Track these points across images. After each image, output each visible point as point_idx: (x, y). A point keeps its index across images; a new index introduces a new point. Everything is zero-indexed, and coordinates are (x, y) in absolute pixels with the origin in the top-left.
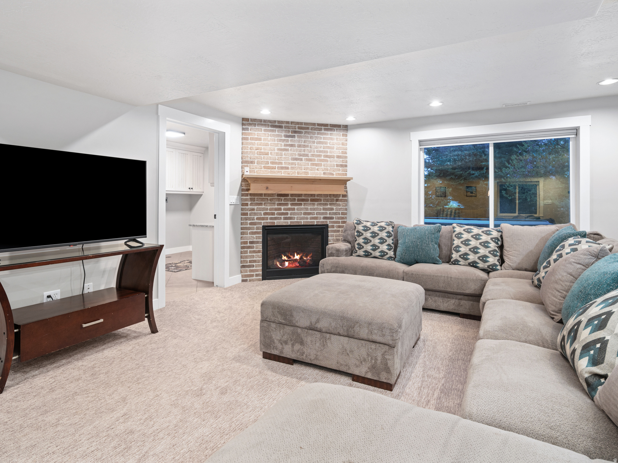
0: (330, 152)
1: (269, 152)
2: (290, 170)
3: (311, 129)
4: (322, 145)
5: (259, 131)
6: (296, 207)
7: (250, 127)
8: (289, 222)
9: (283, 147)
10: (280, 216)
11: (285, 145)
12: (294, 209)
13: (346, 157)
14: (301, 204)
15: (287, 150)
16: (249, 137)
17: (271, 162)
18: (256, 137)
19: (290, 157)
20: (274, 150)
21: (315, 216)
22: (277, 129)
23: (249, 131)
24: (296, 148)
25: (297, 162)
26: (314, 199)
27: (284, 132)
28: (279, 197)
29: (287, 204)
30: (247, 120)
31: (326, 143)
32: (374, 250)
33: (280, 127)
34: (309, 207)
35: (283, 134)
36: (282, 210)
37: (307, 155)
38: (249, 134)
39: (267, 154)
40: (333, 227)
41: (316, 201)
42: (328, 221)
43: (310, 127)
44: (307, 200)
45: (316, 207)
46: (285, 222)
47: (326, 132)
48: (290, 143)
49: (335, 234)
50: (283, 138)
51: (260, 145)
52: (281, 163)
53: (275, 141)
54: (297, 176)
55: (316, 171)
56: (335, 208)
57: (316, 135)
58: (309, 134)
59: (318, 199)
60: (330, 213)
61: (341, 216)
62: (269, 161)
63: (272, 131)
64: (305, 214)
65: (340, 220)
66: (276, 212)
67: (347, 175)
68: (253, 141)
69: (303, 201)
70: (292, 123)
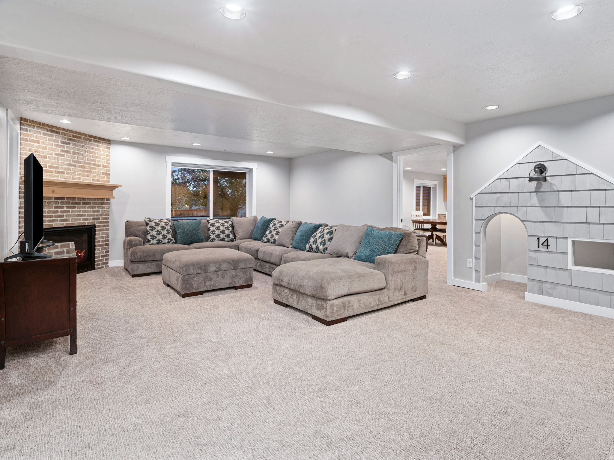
0: (98, 162)
1: (48, 156)
2: (65, 175)
3: (83, 139)
4: (92, 155)
5: (37, 133)
6: (71, 210)
7: (29, 129)
8: (65, 224)
9: (60, 153)
10: (57, 219)
11: (62, 151)
12: (69, 212)
13: (109, 167)
14: (74, 207)
15: (63, 156)
16: (28, 138)
17: (49, 166)
18: (35, 139)
19: (66, 163)
20: (52, 154)
21: (86, 217)
22: (54, 134)
23: (28, 133)
24: (71, 154)
25: (72, 168)
26: (85, 202)
27: (60, 138)
28: (56, 201)
29: (63, 207)
30: (26, 120)
31: (95, 153)
33: (58, 133)
34: (81, 210)
35: (60, 140)
36: (59, 213)
37: (80, 162)
38: (28, 135)
39: (45, 158)
40: (99, 226)
41: (87, 204)
42: (96, 221)
43: (83, 137)
44: (79, 203)
45: (87, 209)
46: (62, 224)
47: (95, 143)
48: (65, 149)
49: (101, 232)
50: (60, 144)
51: (39, 148)
52: (58, 168)
53: (52, 146)
55: (87, 177)
56: (101, 210)
57: (87, 145)
58: (82, 143)
59: (88, 202)
60: (97, 214)
61: (105, 217)
62: (48, 165)
63: (51, 136)
64: (78, 216)
65: (105, 221)
66: (53, 215)
67: (110, 182)
68: (32, 143)
69: (76, 204)
70: (68, 130)
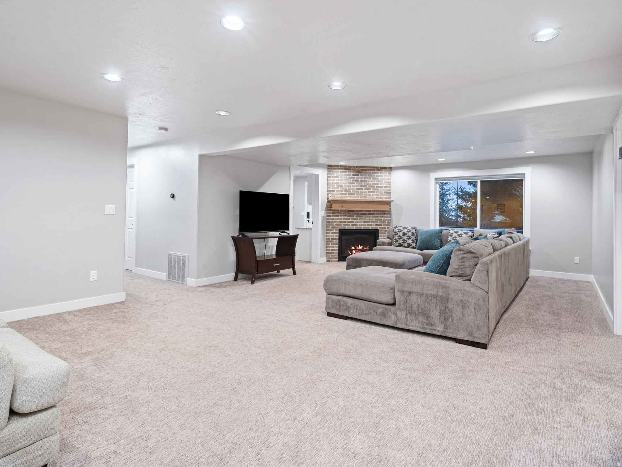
0: (380, 184)
1: (343, 185)
2: (355, 196)
3: (369, 171)
4: (375, 180)
5: (337, 172)
6: (359, 218)
7: (332, 170)
8: (354, 227)
9: (351, 182)
10: (349, 223)
11: (353, 181)
12: (357, 219)
13: (390, 187)
14: (362, 216)
15: (354, 183)
16: (332, 176)
17: (344, 191)
18: (336, 176)
19: (356, 188)
20: (346, 184)
21: (371, 223)
22: (348, 171)
23: (332, 173)
24: (360, 182)
25: (360, 190)
26: (370, 213)
27: (352, 172)
28: (349, 212)
29: (353, 216)
30: (331, 166)
31: (378, 179)
32: (404, 243)
33: (350, 169)
34: (367, 218)
35: (351, 174)
36: (351, 220)
37: (366, 186)
38: (332, 174)
39: (342, 186)
40: (382, 230)
41: (371, 215)
42: (379, 227)
43: (368, 169)
44: (366, 214)
45: (371, 218)
46: (352, 227)
47: (378, 172)
48: (356, 179)
49: (383, 235)
50: (352, 176)
51: (338, 181)
52: (350, 191)
53: (347, 178)
54: (360, 199)
55: (372, 196)
56: (383, 219)
57: (372, 174)
58: (367, 173)
59: (372, 213)
60: (380, 222)
61: (387, 224)
62: (343, 190)
63: (345, 172)
64: (364, 222)
65: (386, 227)
66: (347, 221)
67: (391, 198)
68: (334, 179)
69: (363, 214)
70: (357, 167)
